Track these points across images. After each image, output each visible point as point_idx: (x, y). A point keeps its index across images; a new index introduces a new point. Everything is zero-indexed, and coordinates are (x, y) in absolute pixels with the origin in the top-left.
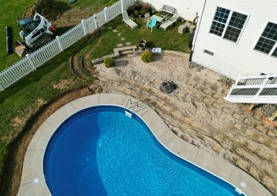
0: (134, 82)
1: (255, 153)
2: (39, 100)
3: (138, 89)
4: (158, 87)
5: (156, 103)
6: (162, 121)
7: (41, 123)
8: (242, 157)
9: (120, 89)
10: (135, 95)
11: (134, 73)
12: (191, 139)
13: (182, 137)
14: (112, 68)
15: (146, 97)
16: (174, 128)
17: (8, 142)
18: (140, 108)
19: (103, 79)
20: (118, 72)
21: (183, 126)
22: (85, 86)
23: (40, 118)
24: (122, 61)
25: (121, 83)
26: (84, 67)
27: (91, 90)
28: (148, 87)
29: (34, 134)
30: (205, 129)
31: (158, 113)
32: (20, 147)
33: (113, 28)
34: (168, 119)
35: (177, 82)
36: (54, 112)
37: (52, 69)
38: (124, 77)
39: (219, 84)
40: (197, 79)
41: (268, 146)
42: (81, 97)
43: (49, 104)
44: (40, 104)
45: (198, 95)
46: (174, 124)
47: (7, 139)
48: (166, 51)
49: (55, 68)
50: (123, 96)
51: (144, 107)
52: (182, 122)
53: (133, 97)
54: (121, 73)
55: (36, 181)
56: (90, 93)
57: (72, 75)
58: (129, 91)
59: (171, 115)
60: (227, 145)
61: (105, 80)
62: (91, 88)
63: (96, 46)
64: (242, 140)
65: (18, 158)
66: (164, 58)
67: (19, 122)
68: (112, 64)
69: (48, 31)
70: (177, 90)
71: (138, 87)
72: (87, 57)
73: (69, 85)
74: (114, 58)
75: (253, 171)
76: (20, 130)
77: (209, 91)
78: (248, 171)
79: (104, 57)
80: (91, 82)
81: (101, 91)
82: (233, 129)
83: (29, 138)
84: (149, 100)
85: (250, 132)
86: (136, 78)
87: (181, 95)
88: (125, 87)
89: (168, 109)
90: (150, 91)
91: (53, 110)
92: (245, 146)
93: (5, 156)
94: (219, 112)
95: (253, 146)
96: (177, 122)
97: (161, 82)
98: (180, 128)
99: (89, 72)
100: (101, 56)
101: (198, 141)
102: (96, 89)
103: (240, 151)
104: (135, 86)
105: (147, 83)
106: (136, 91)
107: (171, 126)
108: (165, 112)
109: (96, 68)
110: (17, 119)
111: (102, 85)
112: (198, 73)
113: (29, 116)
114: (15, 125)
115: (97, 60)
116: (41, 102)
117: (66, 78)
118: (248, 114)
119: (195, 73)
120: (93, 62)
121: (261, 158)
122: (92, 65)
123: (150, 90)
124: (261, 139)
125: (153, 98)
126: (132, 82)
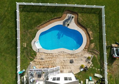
1: (50, 58)
3: (77, 56)
4: (74, 60)
6: (67, 52)
8: (51, 56)
11: (82, 60)
13: (62, 52)
14: (87, 57)
19: (86, 53)
20: (85, 57)
22: (88, 48)
25: (82, 55)
26: (94, 53)
27: (86, 49)
28: (76, 58)
29: (85, 33)
30: (59, 57)
32: (85, 30)
33: (100, 70)
35: (71, 64)
37: (100, 47)
38: (83, 57)
39: (63, 70)
40: (68, 68)
41: (49, 61)
42: (86, 45)
43: (90, 39)
45: (65, 64)
47: (88, 29)
48: (80, 71)
49: (100, 48)
50: (78, 52)
51: (72, 53)
52: (64, 55)
55: (76, 29)
57: (94, 49)
58: (78, 54)
59: (66, 55)
60: (54, 56)
63: (98, 61)
64: (53, 59)
65: (83, 29)
66: (79, 69)
67: (90, 33)
69: (114, 55)
70: (70, 62)
72: (96, 56)
73: (91, 46)
75: (49, 55)
76: (88, 32)
77: (64, 66)
78: (49, 54)
80: (88, 50)
81: (84, 50)
82: (55, 60)
85: (52, 62)
86: (80, 59)
87: (68, 61)
88: (80, 54)
89: (68, 56)
90: (74, 57)
92: (52, 58)
93: (85, 27)
94: (59, 62)
95: (51, 59)
97: (74, 62)
99: (91, 52)
101: (59, 53)
103: (52, 57)
104: (78, 57)
105: (77, 59)
108: (68, 55)
109: (91, 54)
110: (92, 33)
112: (69, 70)
113: (90, 35)
116: (92, 39)
117: (94, 47)
118: (54, 66)
119: (70, 70)
120: (93, 55)
121: (49, 58)
124: (50, 61)
125: (73, 56)
126: (80, 57)
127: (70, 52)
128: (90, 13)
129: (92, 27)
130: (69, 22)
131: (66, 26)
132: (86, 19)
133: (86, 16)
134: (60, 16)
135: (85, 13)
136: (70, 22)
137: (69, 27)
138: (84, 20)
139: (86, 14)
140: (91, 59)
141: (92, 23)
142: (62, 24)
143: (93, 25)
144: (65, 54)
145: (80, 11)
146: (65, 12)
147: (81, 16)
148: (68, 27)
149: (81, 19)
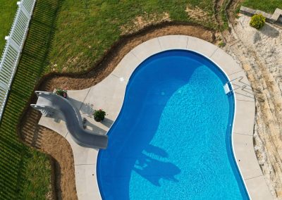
0: (263, 62)
2: (166, 14)
3: (260, 73)
5: (264, 101)
6: (252, 122)
7: (154, 37)
9: (243, 58)
10: (250, 76)
11: (273, 52)
12: (263, 161)
13: (257, 152)
14: (255, 30)
15: (261, 87)
16: (258, 139)
17: (123, 34)
18: (244, 93)
19: (235, 35)
20: (257, 38)
21: (268, 144)
22: (212, 29)
23: (157, 31)
24: (272, 29)
25: (250, 52)
26: (228, 8)
27: (214, 38)
28: (272, 79)
29: (143, 41)
31: (256, 112)
32: (128, 44)
34: (261, 126)
36: (169, 34)
38: (258, 48)
42: (201, 38)
43: (171, 24)
44: (164, 18)
46: (261, 135)
47: (125, 31)
50: (238, 67)
51: (248, 94)
52: (271, 140)
53: (247, 75)
54: (258, 42)
55: (122, 79)
56: (211, 40)
57: (211, 9)
58: (248, 67)
59: (268, 125)
61: (236, 38)
62: (216, 35)
65: (121, 52)
67: (140, 23)
68: (259, 25)
71: (263, 70)
73: (199, 17)
74: (268, 20)
76: (137, 30)
79: (258, 11)
80: (221, 29)
81: (223, 45)
83: (138, 42)
84: (260, 92)
86: (269, 60)
88: (248, 60)
89: (270, 116)
90: (270, 85)
91: (170, 32)
93: (115, 43)
96: (267, 136)
98: (264, 144)
99: (228, 16)
100: (255, 8)
101: (268, 168)
102: (220, 40)
104: (261, 66)
105: (275, 74)
106: (256, 73)
107: (256, 134)
108: (264, 116)
109: (238, 17)
110: (140, 18)
111: (229, 40)
113: (150, 23)
114: (136, 23)
115: (248, 9)
116: (166, 17)
117: (203, 8)
120: (242, 8)
122: (238, 11)
123: (271, 83)
125: (266, 94)
126: (262, 60)
127: (244, 107)
128: (53, 28)
129: (113, 18)
130: (84, 115)
131: (107, 129)
132: (78, 43)
133: (63, 40)
134: (49, 167)
135: (49, 45)
136: (87, 108)
137: (112, 115)
138: (80, 50)
139: (55, 42)
140: (263, 14)
141: (97, 18)
142: (93, 153)
143: (106, 15)
144: (265, 135)
145: (37, 67)
146: (29, 138)
147: (61, 60)
148: (114, 119)
149: (74, 62)
